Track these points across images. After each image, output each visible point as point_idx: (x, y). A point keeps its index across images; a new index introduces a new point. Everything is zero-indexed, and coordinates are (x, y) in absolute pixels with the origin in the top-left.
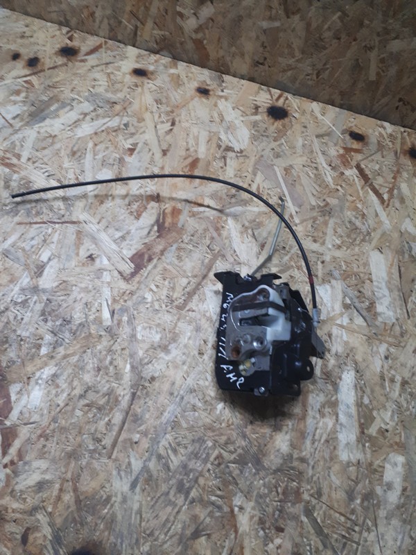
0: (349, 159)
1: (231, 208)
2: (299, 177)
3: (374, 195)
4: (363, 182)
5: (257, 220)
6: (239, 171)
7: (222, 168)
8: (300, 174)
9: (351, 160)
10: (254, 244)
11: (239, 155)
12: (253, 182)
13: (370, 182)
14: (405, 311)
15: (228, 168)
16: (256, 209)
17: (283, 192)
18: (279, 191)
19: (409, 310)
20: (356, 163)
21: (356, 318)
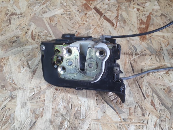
0: (89, 5)
1: (12, 50)
2: (59, 21)
3: (107, 22)
4: (99, 16)
5: (31, 54)
6: (19, 25)
7: (7, 26)
8: (60, 19)
9: (91, 5)
10: (28, 72)
11: (19, 16)
12: (29, 30)
13: (103, 15)
14: (141, 94)
15: (12, 25)
16: (30, 47)
17: (49, 32)
18: (46, 32)
19: (144, 93)
20: (93, 7)
21: (107, 111)
